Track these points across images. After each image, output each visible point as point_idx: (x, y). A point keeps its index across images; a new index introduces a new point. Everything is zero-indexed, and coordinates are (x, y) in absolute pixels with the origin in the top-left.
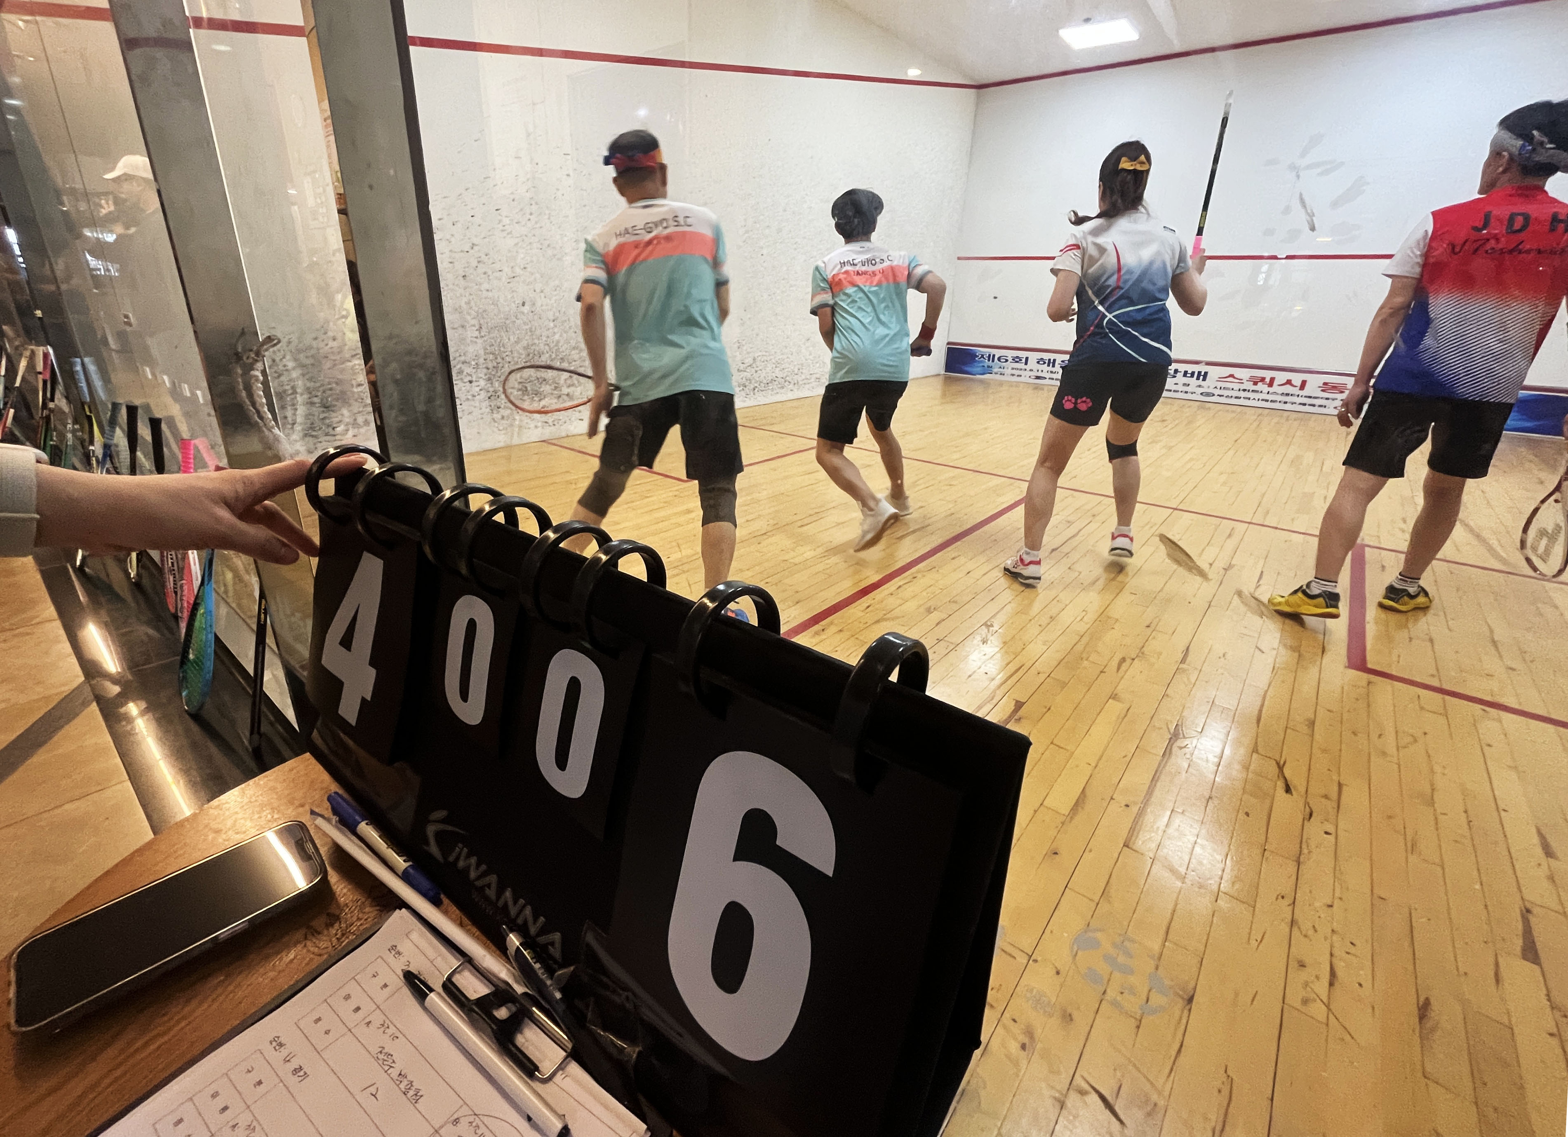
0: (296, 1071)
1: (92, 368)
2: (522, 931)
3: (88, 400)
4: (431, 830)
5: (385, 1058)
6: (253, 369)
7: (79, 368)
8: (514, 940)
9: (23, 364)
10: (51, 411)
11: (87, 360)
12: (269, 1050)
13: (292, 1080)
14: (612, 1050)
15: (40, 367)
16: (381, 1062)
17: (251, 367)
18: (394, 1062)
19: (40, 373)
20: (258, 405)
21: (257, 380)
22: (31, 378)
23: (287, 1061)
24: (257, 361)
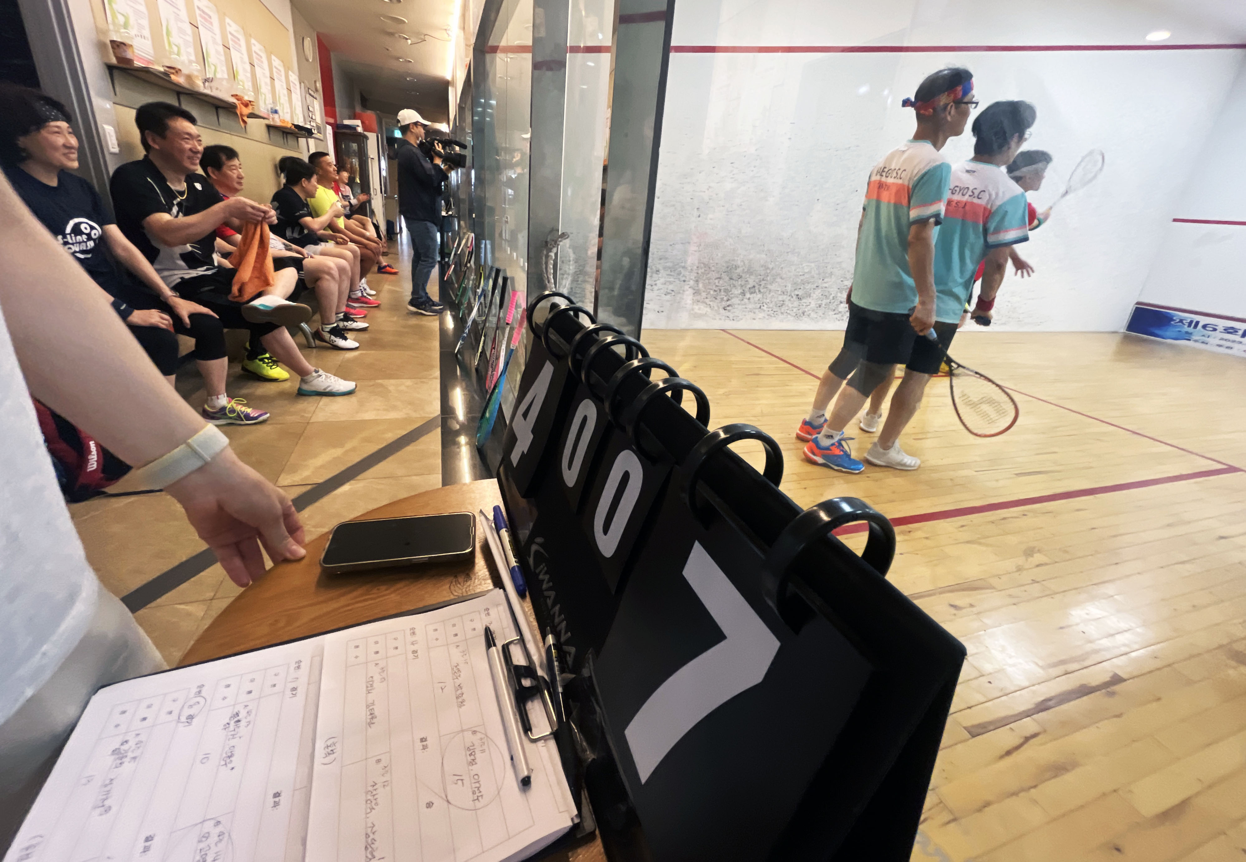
0: (415, 652)
1: (489, 246)
2: (557, 636)
3: (483, 264)
4: (534, 548)
5: (457, 671)
6: (551, 252)
7: (483, 246)
8: (550, 639)
9: (464, 242)
10: (468, 268)
11: (488, 242)
12: (408, 632)
13: (411, 656)
14: (578, 747)
15: (469, 245)
16: (453, 672)
17: (550, 250)
18: (459, 676)
19: (468, 247)
20: (548, 273)
21: (552, 258)
22: (465, 249)
23: (413, 644)
24: (554, 247)
